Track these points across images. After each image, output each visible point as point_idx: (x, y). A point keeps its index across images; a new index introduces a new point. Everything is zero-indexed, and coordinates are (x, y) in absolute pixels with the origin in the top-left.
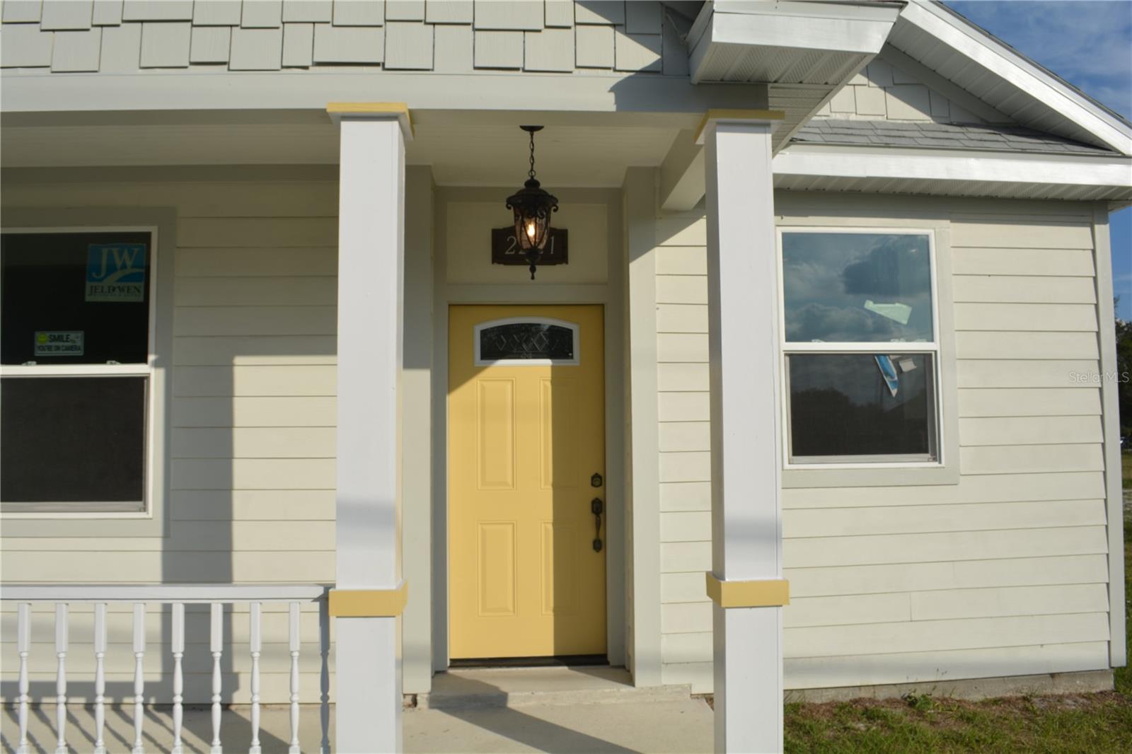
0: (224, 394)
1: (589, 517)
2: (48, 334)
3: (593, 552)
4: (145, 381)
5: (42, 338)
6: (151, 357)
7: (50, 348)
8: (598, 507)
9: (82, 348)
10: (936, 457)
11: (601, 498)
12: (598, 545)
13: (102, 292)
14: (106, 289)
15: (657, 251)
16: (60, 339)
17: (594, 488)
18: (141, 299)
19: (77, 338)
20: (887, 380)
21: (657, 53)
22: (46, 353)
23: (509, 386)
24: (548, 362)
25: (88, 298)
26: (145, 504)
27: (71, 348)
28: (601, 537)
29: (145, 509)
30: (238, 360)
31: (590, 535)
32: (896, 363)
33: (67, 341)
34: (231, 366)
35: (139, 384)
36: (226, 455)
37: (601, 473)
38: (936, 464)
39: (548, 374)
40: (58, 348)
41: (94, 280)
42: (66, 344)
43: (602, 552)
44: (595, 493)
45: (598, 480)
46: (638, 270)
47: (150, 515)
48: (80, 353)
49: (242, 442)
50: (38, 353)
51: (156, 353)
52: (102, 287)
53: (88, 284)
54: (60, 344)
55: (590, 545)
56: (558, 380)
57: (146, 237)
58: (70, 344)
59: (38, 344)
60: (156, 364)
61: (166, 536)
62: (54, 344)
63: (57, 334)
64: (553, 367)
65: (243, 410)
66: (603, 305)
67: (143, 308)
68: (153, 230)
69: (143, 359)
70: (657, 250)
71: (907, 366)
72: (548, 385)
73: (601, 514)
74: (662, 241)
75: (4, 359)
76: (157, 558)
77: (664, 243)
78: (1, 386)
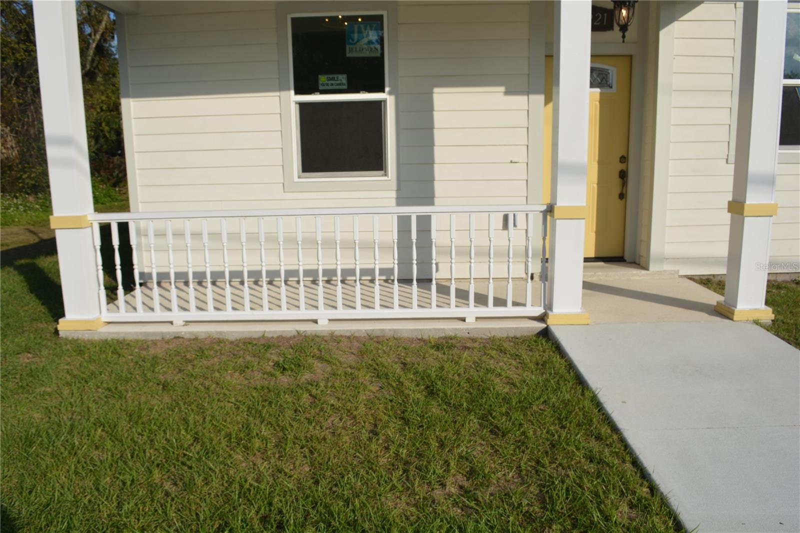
0: (428, 109)
1: (617, 181)
2: (326, 76)
3: (619, 200)
4: (383, 103)
5: (323, 79)
6: (387, 89)
7: (327, 85)
8: (623, 175)
9: (346, 84)
11: (625, 169)
12: (622, 196)
13: (356, 51)
14: (358, 49)
15: (676, 24)
16: (333, 79)
17: (620, 164)
18: (378, 55)
19: (343, 79)
22: (326, 88)
24: (597, 90)
25: (348, 55)
26: (385, 172)
27: (340, 84)
28: (624, 192)
29: (386, 175)
30: (436, 90)
31: (617, 190)
33: (337, 80)
34: (432, 93)
35: (378, 106)
36: (430, 144)
37: (625, 155)
39: (598, 97)
40: (332, 85)
41: (352, 44)
42: (336, 82)
43: (624, 200)
44: (622, 166)
45: (624, 159)
46: (664, 34)
47: (389, 178)
48: (345, 87)
49: (439, 136)
50: (321, 88)
51: (389, 87)
52: (356, 48)
53: (348, 47)
54: (333, 82)
55: (617, 196)
56: (604, 101)
57: (380, 18)
58: (339, 82)
59: (320, 82)
60: (390, 93)
61: (398, 190)
62: (330, 82)
63: (331, 76)
64: (601, 93)
65: (439, 118)
66: (631, 56)
67: (381, 60)
68: (384, 13)
69: (382, 90)
70: (676, 22)
72: (598, 103)
73: (625, 179)
74: (680, 17)
75: (298, 92)
76: (393, 202)
77: (680, 19)
78: (298, 106)
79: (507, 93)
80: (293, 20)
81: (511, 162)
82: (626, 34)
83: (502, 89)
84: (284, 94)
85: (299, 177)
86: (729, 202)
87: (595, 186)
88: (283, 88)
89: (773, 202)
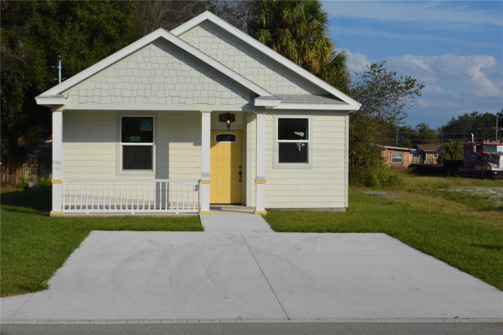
0: (167, 149)
1: (238, 175)
4: (152, 146)
5: (132, 138)
6: (154, 142)
7: (133, 140)
8: (240, 173)
9: (140, 140)
10: (308, 164)
12: (240, 181)
16: (135, 138)
18: (151, 130)
19: (139, 138)
20: (299, 148)
21: (248, 101)
23: (222, 147)
24: (230, 142)
25: (141, 130)
26: (152, 170)
27: (137, 140)
28: (241, 179)
30: (170, 143)
31: (239, 179)
32: (301, 144)
33: (137, 138)
34: (168, 144)
35: (150, 148)
36: (167, 161)
38: (308, 165)
39: (230, 145)
40: (135, 140)
44: (240, 170)
45: (240, 167)
46: (248, 125)
47: (154, 172)
49: (171, 158)
50: (131, 140)
53: (141, 127)
55: (238, 181)
56: (232, 146)
57: (152, 118)
60: (155, 144)
61: (156, 176)
64: (231, 144)
65: (171, 152)
66: (242, 130)
67: (152, 132)
68: (154, 117)
69: (152, 141)
70: (252, 122)
71: (303, 145)
72: (230, 147)
75: (123, 141)
78: (122, 147)
79: (194, 145)
80: (123, 118)
81: (197, 167)
83: (193, 143)
84: (118, 143)
85: (122, 171)
87: (230, 177)
88: (117, 141)
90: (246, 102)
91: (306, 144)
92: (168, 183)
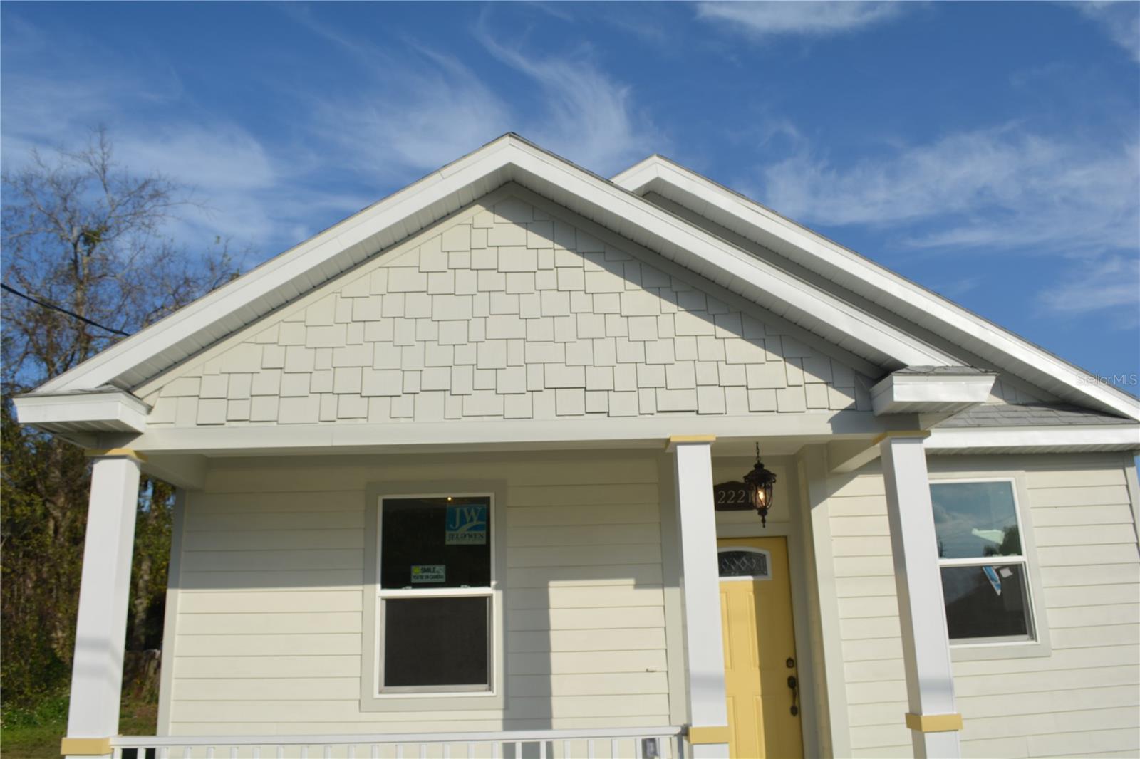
0: (542, 606)
1: (786, 691)
2: (420, 567)
3: (792, 717)
4: (488, 600)
5: (416, 570)
6: (493, 583)
7: (422, 577)
8: (793, 683)
9: (444, 576)
10: (1033, 637)
11: (794, 675)
12: (795, 711)
13: (457, 537)
14: (459, 536)
15: (829, 500)
16: (429, 570)
17: (790, 669)
18: (484, 542)
19: (441, 570)
20: (993, 583)
21: (852, 397)
22: (420, 581)
24: (750, 578)
25: (448, 543)
26: (490, 685)
27: (436, 577)
28: (797, 705)
29: (490, 689)
30: (552, 584)
31: (788, 704)
32: (998, 571)
33: (434, 572)
34: (547, 587)
35: (483, 602)
36: (546, 650)
37: (793, 658)
38: (1033, 642)
39: (751, 587)
40: (427, 577)
41: (452, 530)
42: (433, 574)
43: (797, 716)
44: (790, 672)
45: (791, 663)
46: (816, 513)
47: (495, 694)
48: (443, 580)
50: (414, 581)
51: (496, 580)
52: (457, 535)
53: (448, 533)
54: (429, 574)
55: (789, 711)
56: (758, 591)
57: (486, 501)
58: (436, 574)
59: (413, 574)
60: (497, 588)
61: (506, 708)
62: (425, 574)
63: (426, 567)
64: (754, 582)
65: (557, 618)
67: (486, 549)
68: (492, 495)
69: (488, 585)
70: (829, 499)
71: (1006, 573)
72: (752, 594)
73: (796, 688)
74: (832, 493)
75: (385, 585)
76: (499, 725)
77: (834, 495)
78: (384, 602)
79: (637, 586)
80: (385, 501)
81: (647, 671)
82: (766, 517)
83: (632, 581)
84: (368, 588)
85: (380, 692)
86: (907, 715)
87: (759, 698)
88: (366, 580)
89: (955, 713)
90: (844, 401)
91: (1017, 569)
92: (549, 745)
